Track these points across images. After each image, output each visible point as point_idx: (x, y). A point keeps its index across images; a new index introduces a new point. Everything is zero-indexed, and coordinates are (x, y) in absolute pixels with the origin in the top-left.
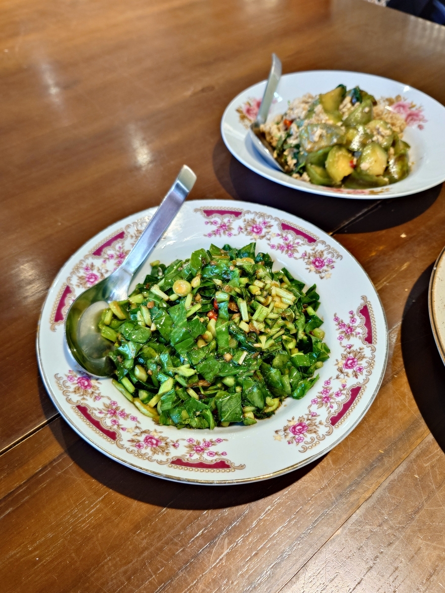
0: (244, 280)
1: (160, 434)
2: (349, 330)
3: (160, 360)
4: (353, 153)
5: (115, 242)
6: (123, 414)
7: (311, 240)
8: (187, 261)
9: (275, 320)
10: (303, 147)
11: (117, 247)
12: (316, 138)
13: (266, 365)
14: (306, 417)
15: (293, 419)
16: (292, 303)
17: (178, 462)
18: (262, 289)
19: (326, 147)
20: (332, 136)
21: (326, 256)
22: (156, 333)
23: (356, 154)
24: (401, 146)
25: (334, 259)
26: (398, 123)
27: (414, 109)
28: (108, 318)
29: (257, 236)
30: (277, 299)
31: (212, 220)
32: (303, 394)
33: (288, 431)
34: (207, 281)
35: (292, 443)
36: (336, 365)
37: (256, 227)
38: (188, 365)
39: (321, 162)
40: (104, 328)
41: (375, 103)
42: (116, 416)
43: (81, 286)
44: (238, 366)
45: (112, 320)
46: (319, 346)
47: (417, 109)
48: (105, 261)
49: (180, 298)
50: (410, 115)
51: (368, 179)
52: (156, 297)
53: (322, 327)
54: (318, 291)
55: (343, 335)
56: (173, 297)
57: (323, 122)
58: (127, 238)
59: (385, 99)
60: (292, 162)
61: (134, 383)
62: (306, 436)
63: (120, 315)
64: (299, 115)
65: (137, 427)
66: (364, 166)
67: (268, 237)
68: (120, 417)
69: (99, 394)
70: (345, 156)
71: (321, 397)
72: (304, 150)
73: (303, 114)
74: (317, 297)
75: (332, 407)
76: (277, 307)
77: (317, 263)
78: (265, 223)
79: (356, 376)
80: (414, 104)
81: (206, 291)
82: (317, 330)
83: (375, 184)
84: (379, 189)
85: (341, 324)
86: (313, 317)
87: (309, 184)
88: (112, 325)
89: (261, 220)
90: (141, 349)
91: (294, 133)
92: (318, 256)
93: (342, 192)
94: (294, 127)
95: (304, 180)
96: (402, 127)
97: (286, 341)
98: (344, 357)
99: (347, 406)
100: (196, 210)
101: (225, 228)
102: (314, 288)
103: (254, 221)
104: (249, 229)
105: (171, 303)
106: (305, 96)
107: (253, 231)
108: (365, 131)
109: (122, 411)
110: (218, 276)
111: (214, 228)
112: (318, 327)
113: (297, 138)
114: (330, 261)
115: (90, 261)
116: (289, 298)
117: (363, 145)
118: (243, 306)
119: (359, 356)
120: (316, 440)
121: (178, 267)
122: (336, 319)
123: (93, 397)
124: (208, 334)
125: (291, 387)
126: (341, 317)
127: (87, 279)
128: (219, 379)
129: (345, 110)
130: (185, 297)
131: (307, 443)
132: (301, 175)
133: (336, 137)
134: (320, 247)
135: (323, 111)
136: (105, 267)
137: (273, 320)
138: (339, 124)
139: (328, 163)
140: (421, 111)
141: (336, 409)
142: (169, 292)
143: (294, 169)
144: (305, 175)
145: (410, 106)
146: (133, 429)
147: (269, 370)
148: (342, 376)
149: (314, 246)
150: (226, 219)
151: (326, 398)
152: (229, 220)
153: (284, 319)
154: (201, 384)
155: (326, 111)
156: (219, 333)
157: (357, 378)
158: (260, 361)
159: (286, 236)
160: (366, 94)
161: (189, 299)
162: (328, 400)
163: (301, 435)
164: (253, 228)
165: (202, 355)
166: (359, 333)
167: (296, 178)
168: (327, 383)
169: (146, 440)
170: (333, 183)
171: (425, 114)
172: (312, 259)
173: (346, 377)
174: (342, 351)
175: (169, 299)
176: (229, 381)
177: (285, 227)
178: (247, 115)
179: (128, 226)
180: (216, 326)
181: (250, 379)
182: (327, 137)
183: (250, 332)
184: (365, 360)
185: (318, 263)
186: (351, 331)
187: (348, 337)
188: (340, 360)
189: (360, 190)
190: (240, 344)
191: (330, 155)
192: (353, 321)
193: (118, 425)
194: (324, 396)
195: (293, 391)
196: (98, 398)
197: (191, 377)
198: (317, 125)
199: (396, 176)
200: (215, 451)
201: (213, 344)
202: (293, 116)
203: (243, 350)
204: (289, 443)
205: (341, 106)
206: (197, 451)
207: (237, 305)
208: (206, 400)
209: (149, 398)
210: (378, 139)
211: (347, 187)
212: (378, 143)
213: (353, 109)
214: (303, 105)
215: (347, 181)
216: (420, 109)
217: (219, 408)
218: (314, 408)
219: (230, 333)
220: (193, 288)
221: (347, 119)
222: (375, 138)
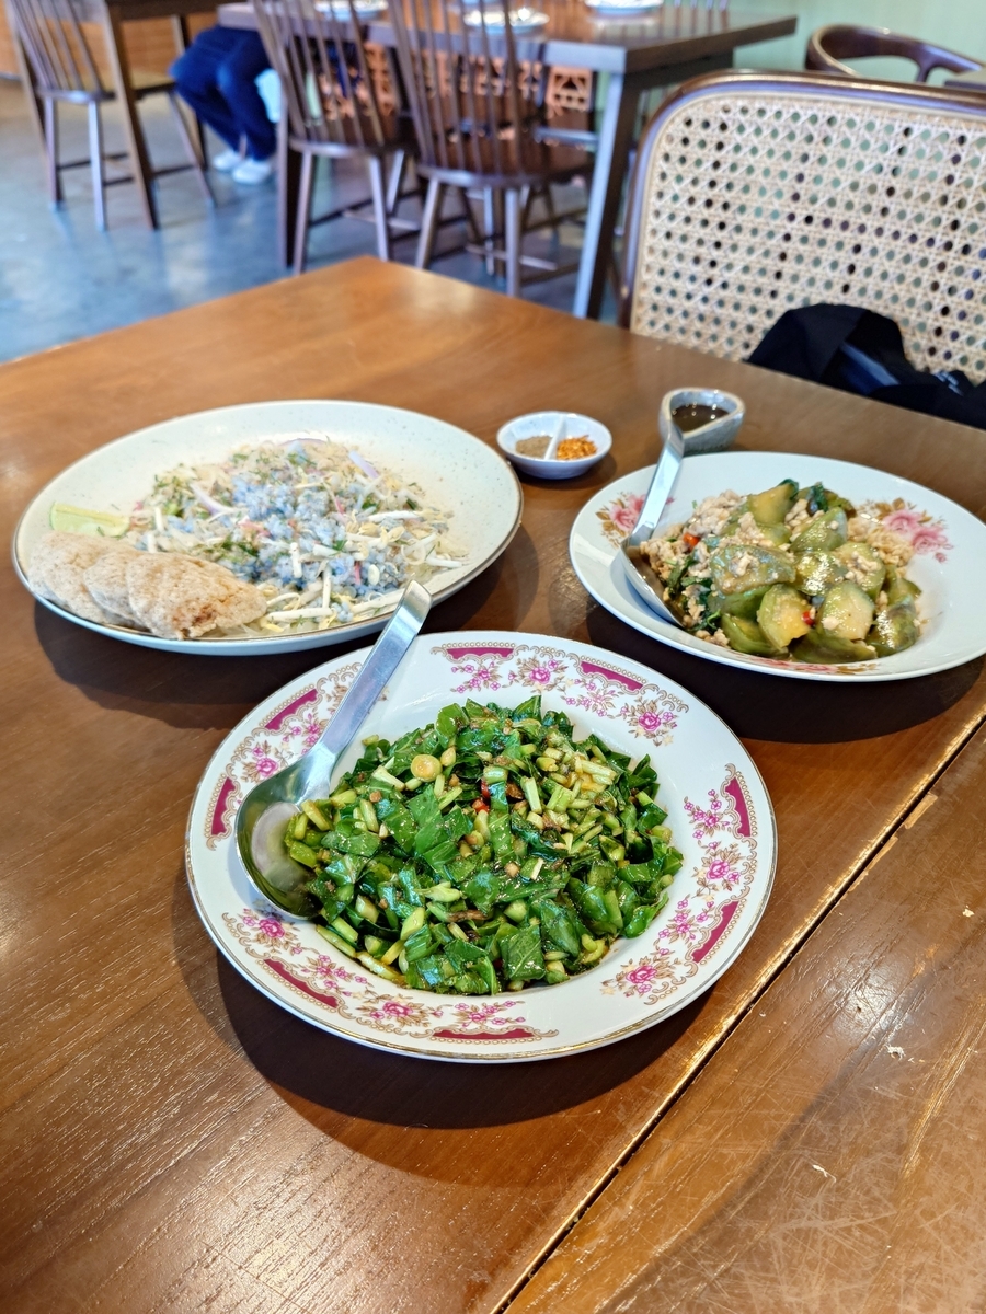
0: (529, 749)
1: (409, 1001)
2: (710, 821)
3: (400, 881)
4: (809, 598)
5: (302, 707)
6: (341, 973)
7: (634, 685)
8: (430, 727)
9: (583, 811)
10: (717, 583)
11: (305, 715)
12: (740, 571)
13: (577, 882)
14: (652, 957)
15: (631, 962)
16: (610, 783)
17: (445, 1034)
18: (559, 762)
19: (758, 586)
20: (769, 566)
21: (662, 708)
22: (389, 842)
23: (815, 600)
24: (901, 589)
25: (675, 712)
26: (897, 550)
27: (927, 525)
28: (300, 829)
29: (542, 686)
30: (586, 778)
31: (464, 665)
32: (643, 926)
33: (624, 980)
34: (466, 755)
35: (633, 994)
36: (694, 876)
37: (539, 672)
38: (448, 884)
39: (750, 612)
40: (294, 846)
41: (851, 513)
42: (331, 977)
43: (250, 779)
44: (531, 883)
45: (307, 831)
46: (664, 848)
47: (933, 525)
48: (286, 739)
49: (423, 785)
50: (920, 535)
51: (836, 645)
52: (383, 784)
53: (667, 823)
54: (655, 765)
55: (702, 829)
56: (412, 784)
57: (755, 542)
58: (321, 700)
59: (874, 505)
60: (695, 610)
61: (357, 924)
62: (654, 983)
63: (320, 821)
64: (712, 527)
65: (368, 991)
66: (829, 622)
67: (561, 685)
68: (338, 978)
69: (298, 945)
70: (792, 604)
71: (674, 927)
72: (719, 588)
73: (719, 527)
74: (652, 775)
75: (693, 938)
76: (585, 790)
77: (647, 722)
78: (553, 664)
79: (729, 888)
80: (928, 515)
81: (467, 771)
82: (657, 828)
83: (853, 657)
84: (857, 665)
85: (697, 813)
86: (649, 807)
87: (726, 651)
88: (308, 841)
89: (547, 659)
90: (365, 868)
91: (702, 559)
92: (648, 709)
93: (786, 666)
94: (701, 549)
95: (719, 644)
96: (906, 556)
97: (608, 846)
98: (707, 862)
99: (717, 933)
100: (435, 650)
101: (485, 675)
102: (647, 760)
103: (534, 661)
104: (528, 675)
105: (408, 794)
106: (723, 495)
107: (534, 678)
108: (830, 561)
109: (340, 970)
110: (485, 747)
111: (468, 677)
112: (660, 823)
113: (706, 568)
114: (669, 716)
115: (261, 738)
116: (605, 774)
117: (829, 585)
118: (530, 787)
119: (731, 856)
120: (671, 985)
121: (415, 738)
122: (688, 806)
123: (289, 949)
124: (477, 837)
125: (623, 915)
126: (695, 802)
127: (258, 768)
128: (500, 908)
129: (795, 523)
130: (433, 782)
131: (658, 991)
132: (712, 632)
133: (777, 570)
134: (650, 695)
135: (754, 523)
136: (286, 749)
137: (581, 810)
138: (785, 547)
139: (761, 615)
140: (941, 529)
141: (699, 939)
142: (405, 776)
143: (700, 621)
144: (720, 634)
145: (921, 519)
146: (363, 993)
147: (583, 889)
148: (706, 891)
149: (640, 695)
150: (487, 661)
151: (682, 927)
152: (493, 663)
153: (599, 807)
154: (470, 915)
155: (760, 523)
156: (495, 833)
157: (730, 890)
158: (566, 875)
159: (591, 682)
160: (835, 497)
161: (440, 782)
162: (686, 928)
163: (647, 983)
164: (534, 672)
165: (470, 867)
166: (728, 823)
167: (703, 638)
168: (683, 904)
169: (387, 1008)
170: (773, 650)
171: (948, 534)
172: (638, 715)
173: (712, 891)
174: (702, 853)
175: (406, 787)
176: (518, 910)
177: (588, 667)
178: (617, 522)
179: (322, 681)
180: (489, 821)
181: (552, 903)
182: (760, 570)
183: (546, 829)
184: (740, 862)
185: (649, 721)
186: (715, 821)
187: (711, 831)
188: (700, 867)
189: (820, 666)
190: (531, 848)
191: (765, 600)
192: (716, 805)
193: (337, 988)
194: (679, 924)
195: (626, 924)
196: (297, 950)
197: (453, 903)
198: (742, 549)
199: (891, 644)
200: (505, 1018)
201: (486, 851)
202: (701, 530)
203: (537, 858)
204: (627, 995)
205: (789, 516)
206: (473, 1019)
207: (520, 788)
208: (482, 941)
209: (383, 950)
210: (855, 577)
211: (798, 658)
212: (856, 582)
213: (810, 522)
214: (719, 511)
215: (798, 647)
216: (940, 526)
217: (504, 955)
218: (664, 943)
219: (514, 832)
220: (444, 768)
221: (798, 539)
222: (849, 575)
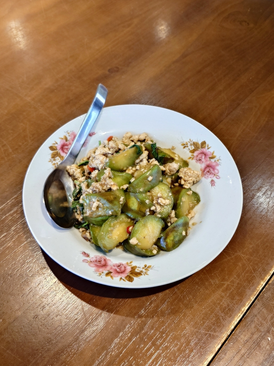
12: (94, 209)
47: (215, 161)
50: (208, 166)
80: (214, 154)
140: (218, 165)
145: (211, 156)
171: (220, 169)
178: (60, 152)
